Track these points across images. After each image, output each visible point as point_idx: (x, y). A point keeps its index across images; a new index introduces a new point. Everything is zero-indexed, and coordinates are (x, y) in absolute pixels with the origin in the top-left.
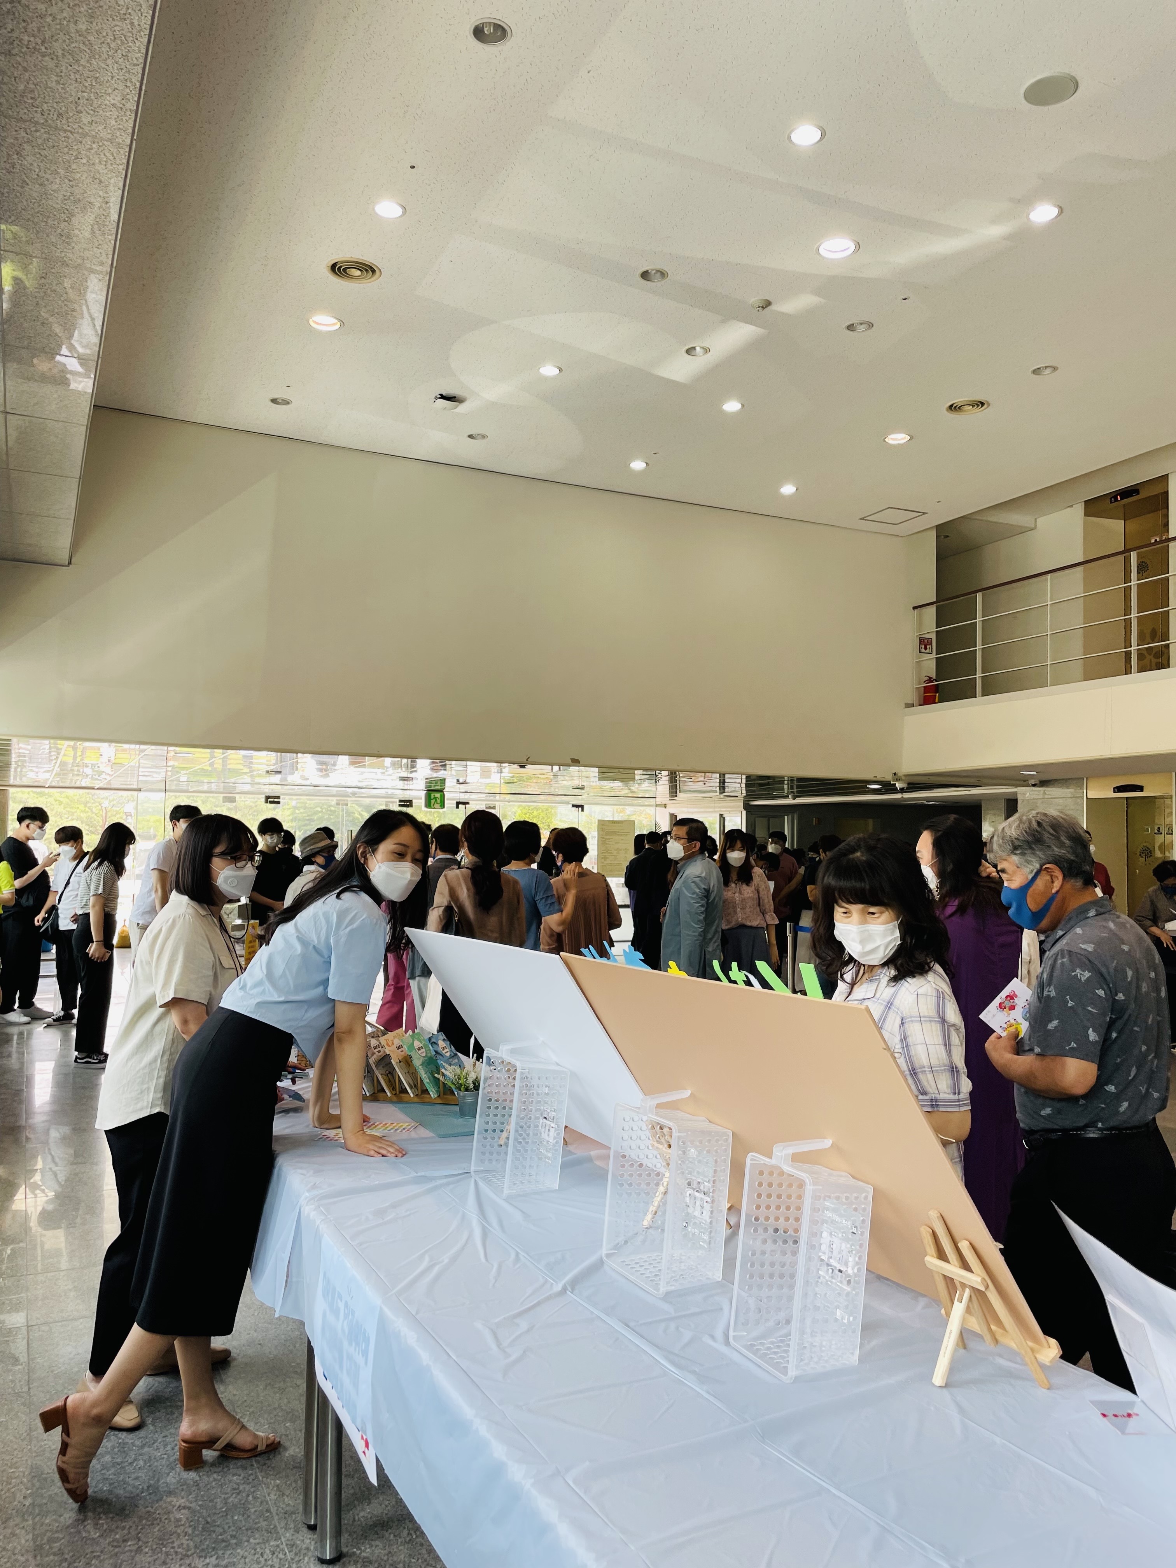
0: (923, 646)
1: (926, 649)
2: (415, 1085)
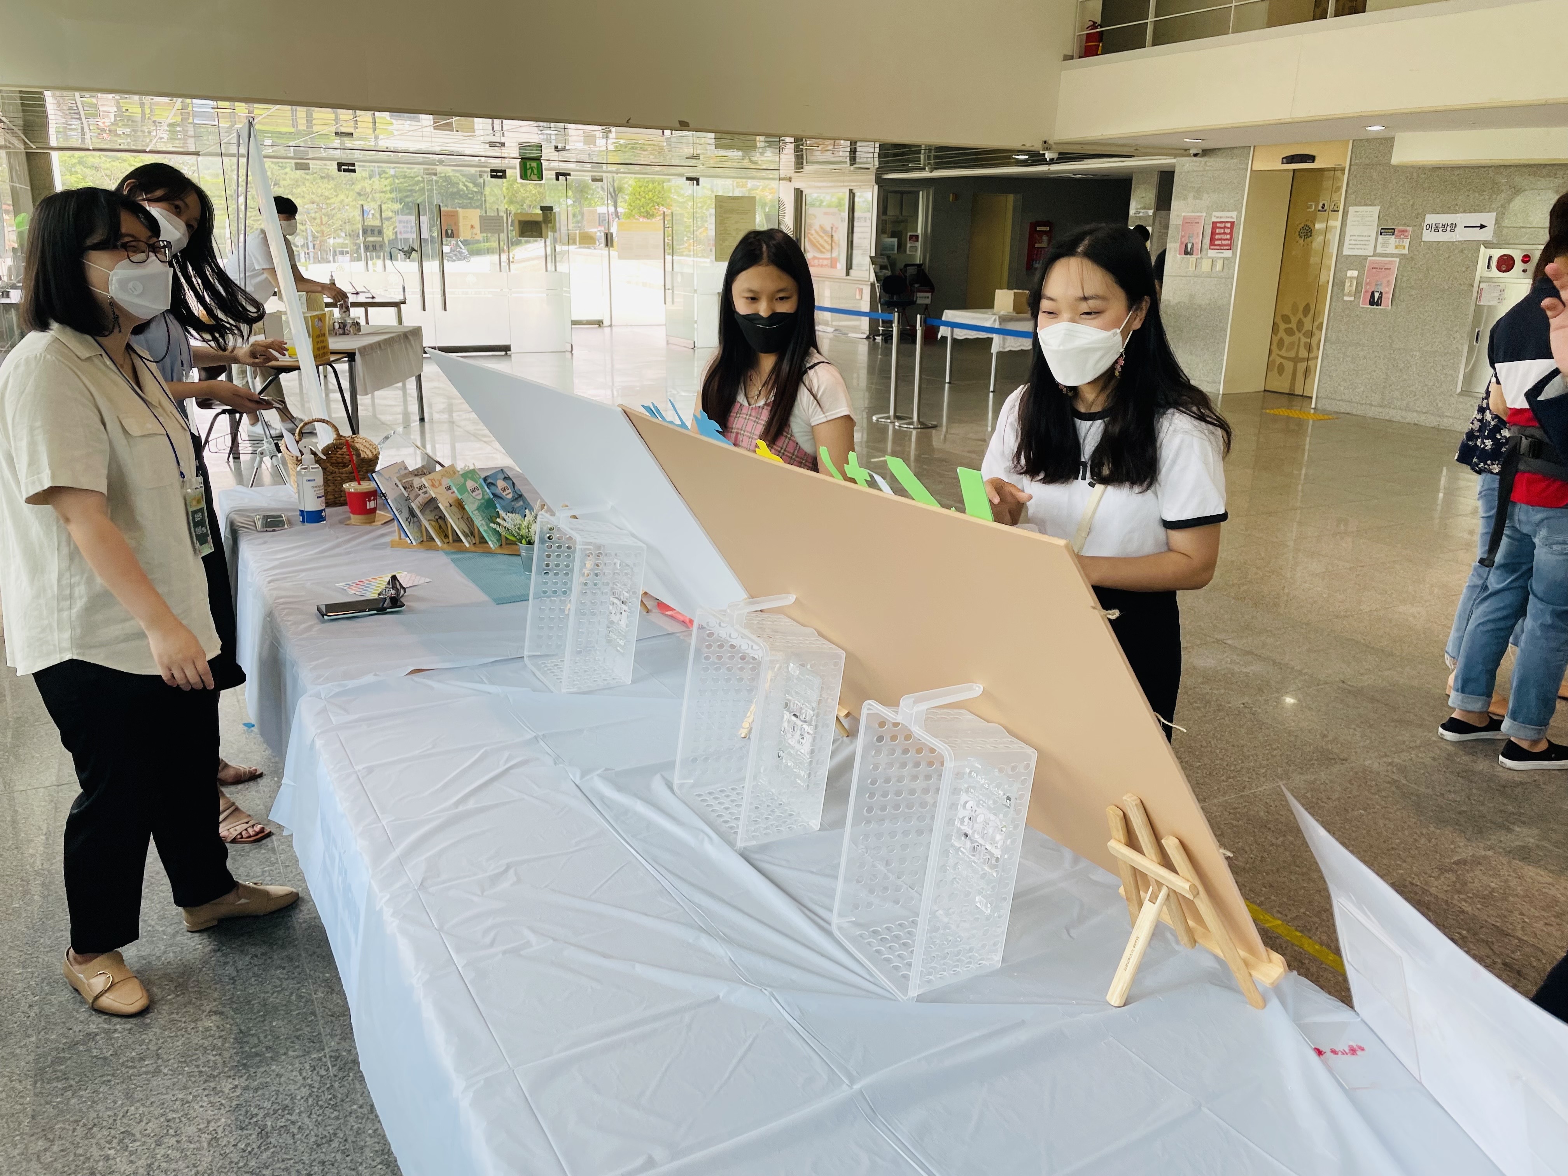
2: (472, 532)
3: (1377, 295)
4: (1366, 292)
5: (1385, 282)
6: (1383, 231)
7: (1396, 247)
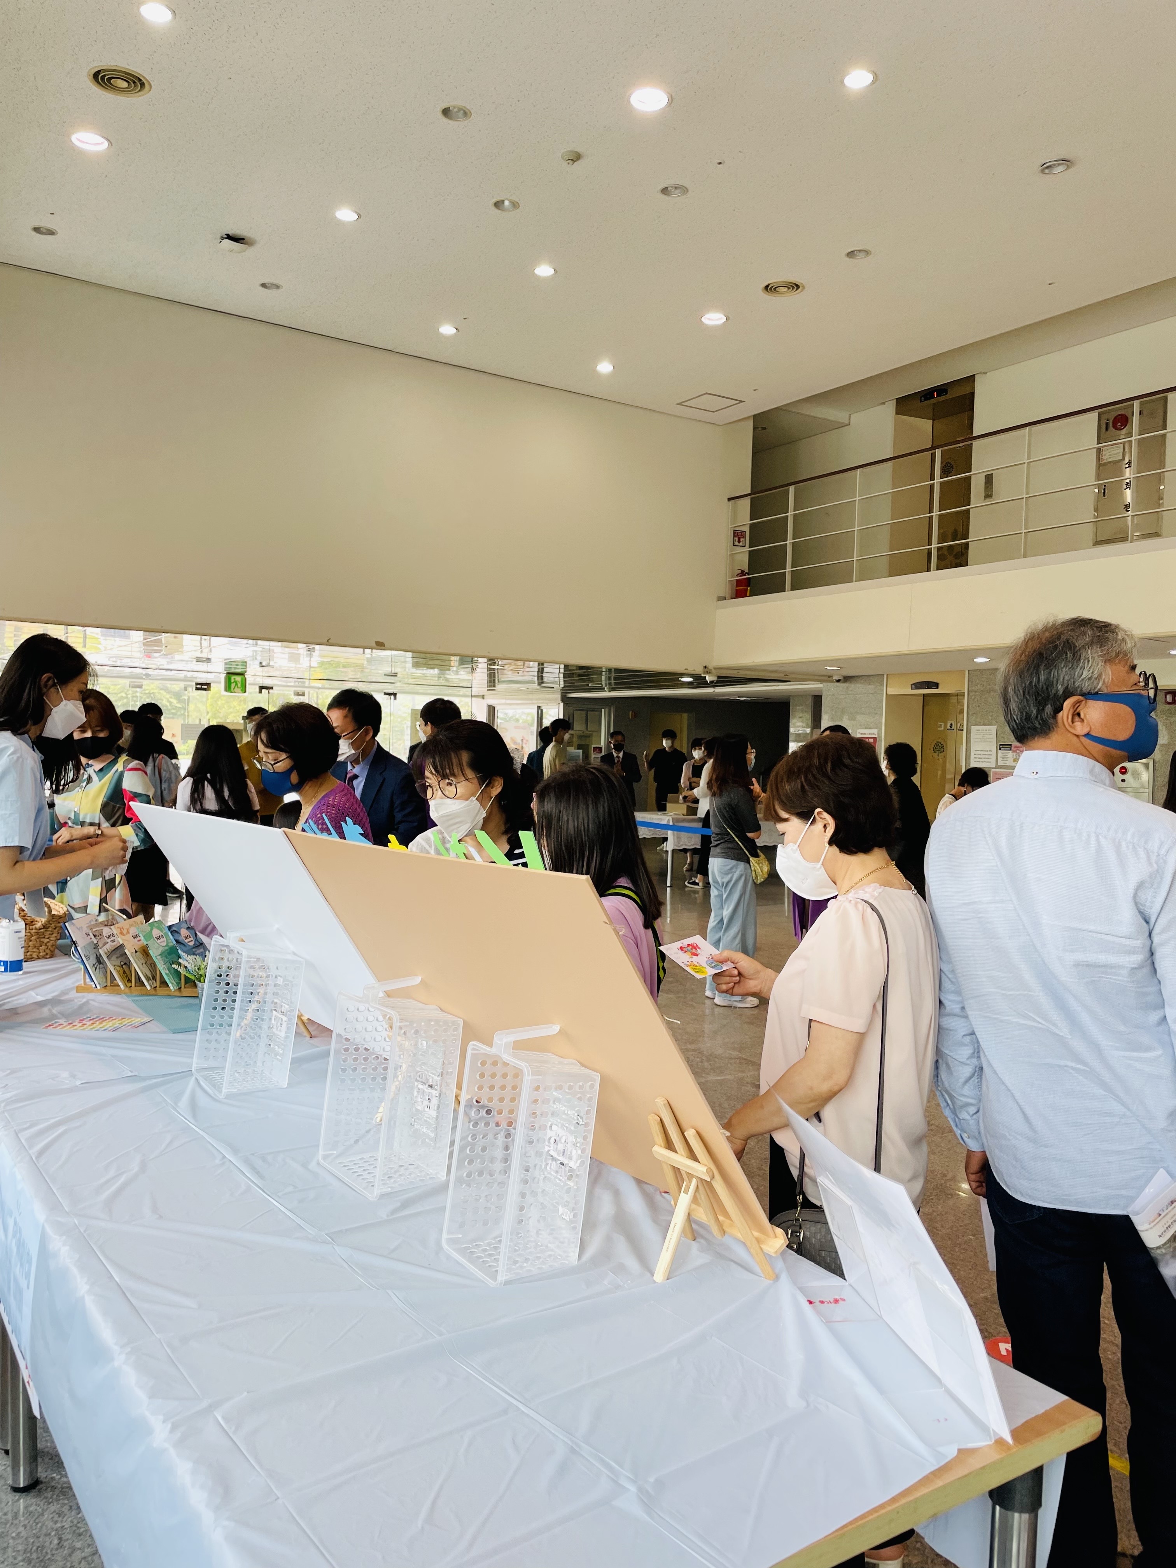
0: (737, 539)
1: (739, 542)
2: (154, 975)
6: (1002, 747)
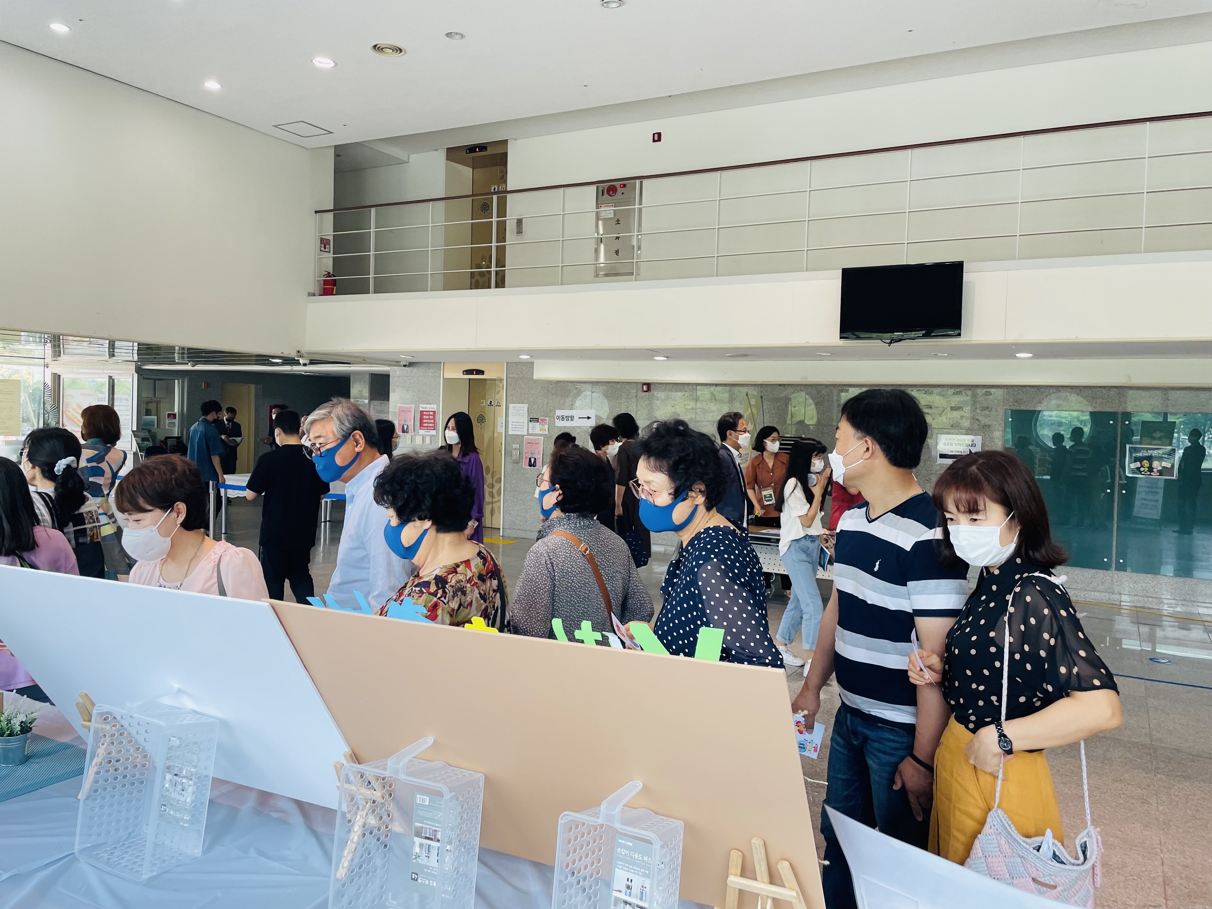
3: (533, 460)
4: (526, 458)
5: (536, 451)
6: (532, 420)
7: (541, 430)
